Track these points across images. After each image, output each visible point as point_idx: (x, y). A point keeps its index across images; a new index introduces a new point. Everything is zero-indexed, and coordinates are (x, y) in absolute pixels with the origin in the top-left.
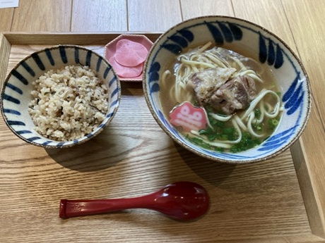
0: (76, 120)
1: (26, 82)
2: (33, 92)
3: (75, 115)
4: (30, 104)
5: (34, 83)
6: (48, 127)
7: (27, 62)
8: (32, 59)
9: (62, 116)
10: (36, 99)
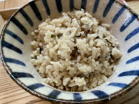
0: (96, 60)
1: (25, 32)
2: (33, 43)
3: (94, 53)
4: (33, 55)
5: (33, 33)
6: (63, 74)
7: (25, 9)
8: (29, 7)
9: (79, 58)
10: (38, 49)
